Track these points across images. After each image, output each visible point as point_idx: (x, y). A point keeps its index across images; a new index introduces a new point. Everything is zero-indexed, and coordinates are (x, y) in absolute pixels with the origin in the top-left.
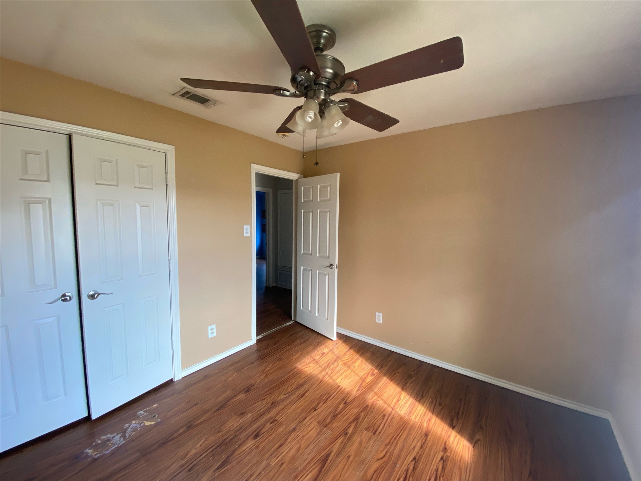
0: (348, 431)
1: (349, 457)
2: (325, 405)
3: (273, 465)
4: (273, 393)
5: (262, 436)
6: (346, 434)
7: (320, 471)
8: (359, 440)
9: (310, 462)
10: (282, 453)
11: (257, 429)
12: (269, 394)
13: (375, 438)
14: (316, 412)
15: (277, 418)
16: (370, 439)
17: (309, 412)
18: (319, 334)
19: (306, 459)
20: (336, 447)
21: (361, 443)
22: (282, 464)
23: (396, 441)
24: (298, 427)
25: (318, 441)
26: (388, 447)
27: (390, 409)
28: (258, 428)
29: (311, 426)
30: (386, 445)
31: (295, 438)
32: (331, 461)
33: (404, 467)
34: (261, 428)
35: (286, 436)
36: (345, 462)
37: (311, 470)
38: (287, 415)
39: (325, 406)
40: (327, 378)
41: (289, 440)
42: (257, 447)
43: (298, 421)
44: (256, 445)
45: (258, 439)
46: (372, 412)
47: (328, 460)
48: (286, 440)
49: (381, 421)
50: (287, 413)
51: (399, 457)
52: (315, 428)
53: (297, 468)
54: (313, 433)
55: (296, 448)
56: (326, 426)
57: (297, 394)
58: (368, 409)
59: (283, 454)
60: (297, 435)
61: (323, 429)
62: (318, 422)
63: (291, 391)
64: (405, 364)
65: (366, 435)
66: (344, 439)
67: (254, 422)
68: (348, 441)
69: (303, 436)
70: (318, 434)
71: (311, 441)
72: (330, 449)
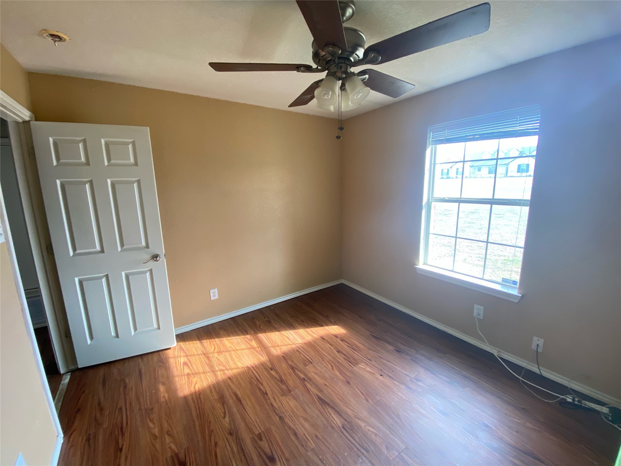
0: (302, 377)
1: (325, 385)
2: (264, 384)
3: (314, 446)
4: (212, 431)
5: (274, 452)
6: (304, 379)
7: (332, 408)
8: (313, 374)
9: (321, 413)
10: (304, 435)
11: (262, 458)
12: (211, 436)
13: (315, 364)
14: (269, 393)
15: (257, 433)
16: (315, 367)
17: (266, 400)
18: (141, 356)
19: (317, 415)
20: (313, 390)
21: (315, 373)
22: (316, 437)
23: (322, 354)
24: (280, 414)
25: (303, 401)
26: (325, 360)
27: (293, 346)
28: (260, 455)
29: (284, 403)
30: (323, 361)
31: (292, 420)
32: (325, 398)
33: (342, 359)
34: (262, 453)
35: (286, 427)
36: (329, 388)
37: (328, 414)
38: (258, 421)
39: (266, 385)
40: (229, 373)
41: (292, 426)
42: (287, 460)
43: (272, 412)
44: (284, 461)
45: (277, 458)
46: (291, 356)
47: (323, 399)
48: (290, 428)
49: (302, 355)
50: (256, 420)
51: (333, 358)
52: (288, 400)
53: (324, 424)
54: (292, 403)
55: (303, 421)
56: (290, 391)
57: (232, 405)
58: (286, 357)
59: (306, 434)
60: (288, 417)
61: (292, 395)
62: (283, 395)
63: (223, 410)
64: (253, 318)
65: (310, 368)
66: (308, 383)
67: (249, 461)
68: (312, 380)
69: (293, 412)
70: (295, 399)
71: (300, 406)
72: (314, 396)
